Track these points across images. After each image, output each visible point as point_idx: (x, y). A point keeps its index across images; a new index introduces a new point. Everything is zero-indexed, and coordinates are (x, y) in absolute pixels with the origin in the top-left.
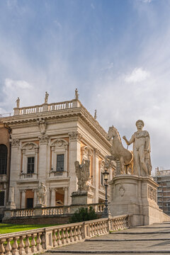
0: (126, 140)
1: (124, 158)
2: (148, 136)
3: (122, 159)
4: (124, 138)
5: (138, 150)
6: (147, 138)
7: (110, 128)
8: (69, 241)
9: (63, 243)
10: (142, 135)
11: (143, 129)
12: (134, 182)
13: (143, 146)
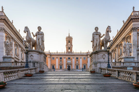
0: (33, 34)
1: (32, 42)
2: (43, 34)
3: (31, 43)
4: (32, 33)
5: (38, 40)
6: (43, 35)
7: (25, 27)
8: (12, 78)
9: (9, 79)
10: (41, 33)
11: (41, 31)
12: (37, 53)
13: (41, 38)
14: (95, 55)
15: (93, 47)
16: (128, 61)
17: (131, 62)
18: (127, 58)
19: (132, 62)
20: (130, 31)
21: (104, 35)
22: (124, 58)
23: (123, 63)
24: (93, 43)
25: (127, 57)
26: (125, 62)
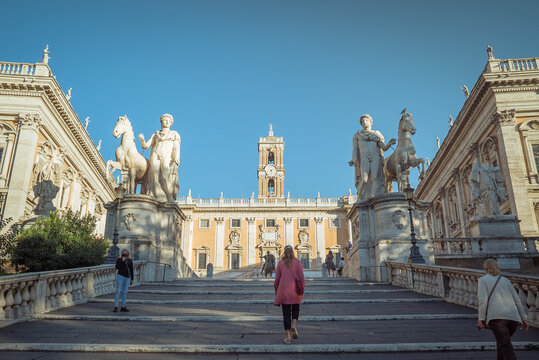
1: (137, 168)
3: (133, 170)
5: (159, 159)
6: (176, 142)
13: (169, 154)
14: (366, 212)
15: (357, 184)
16: (497, 235)
17: (507, 239)
18: (491, 221)
19: (512, 238)
20: (492, 123)
21: (393, 142)
22: (480, 222)
23: (480, 243)
24: (356, 170)
25: (491, 216)
26: (484, 239)
